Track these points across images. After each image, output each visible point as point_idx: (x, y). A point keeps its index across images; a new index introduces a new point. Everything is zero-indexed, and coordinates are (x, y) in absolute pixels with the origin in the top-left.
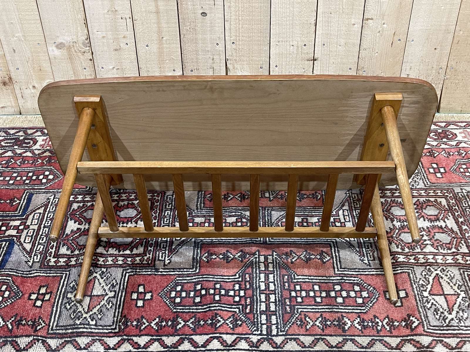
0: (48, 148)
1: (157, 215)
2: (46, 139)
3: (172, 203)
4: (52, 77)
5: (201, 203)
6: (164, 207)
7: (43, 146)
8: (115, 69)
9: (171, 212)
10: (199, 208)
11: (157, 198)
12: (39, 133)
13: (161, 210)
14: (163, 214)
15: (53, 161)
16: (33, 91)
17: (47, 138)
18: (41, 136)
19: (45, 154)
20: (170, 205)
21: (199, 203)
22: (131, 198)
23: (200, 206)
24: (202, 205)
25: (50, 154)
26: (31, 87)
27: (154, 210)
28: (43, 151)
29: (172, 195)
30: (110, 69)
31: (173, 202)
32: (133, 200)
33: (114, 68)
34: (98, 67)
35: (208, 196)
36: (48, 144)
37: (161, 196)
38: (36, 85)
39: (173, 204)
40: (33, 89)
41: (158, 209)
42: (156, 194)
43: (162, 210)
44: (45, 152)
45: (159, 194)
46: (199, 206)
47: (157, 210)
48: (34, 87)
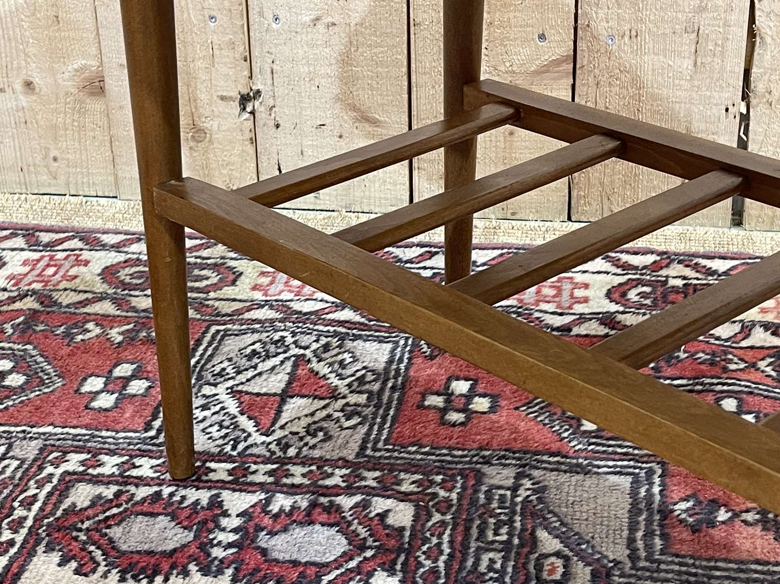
0: (37, 286)
1: (441, 564)
2: (38, 261)
3: (511, 522)
4: (94, 51)
5: (649, 534)
6: (474, 532)
7: (21, 280)
8: (320, 27)
9: (505, 559)
10: (643, 554)
11: (442, 493)
12: (19, 242)
13: (458, 546)
14: (470, 563)
15: (41, 327)
16: (24, 100)
17: (42, 257)
18: (22, 250)
19: (18, 305)
20: (504, 530)
21: (640, 534)
22: (329, 482)
23: (649, 547)
24: (658, 542)
25: (36, 306)
26: (18, 86)
27: (426, 541)
28: (15, 294)
29: (515, 489)
30: (303, 25)
31: (518, 518)
32: (335, 491)
33: (317, 19)
34: (261, 14)
35: (683, 506)
36: (39, 275)
37: (464, 488)
38: (37, 80)
39: (518, 525)
40: (26, 93)
41: (446, 538)
42: (439, 478)
43: (465, 546)
44: (22, 297)
45: (453, 478)
46: (640, 544)
47: (439, 545)
48: (29, 85)
